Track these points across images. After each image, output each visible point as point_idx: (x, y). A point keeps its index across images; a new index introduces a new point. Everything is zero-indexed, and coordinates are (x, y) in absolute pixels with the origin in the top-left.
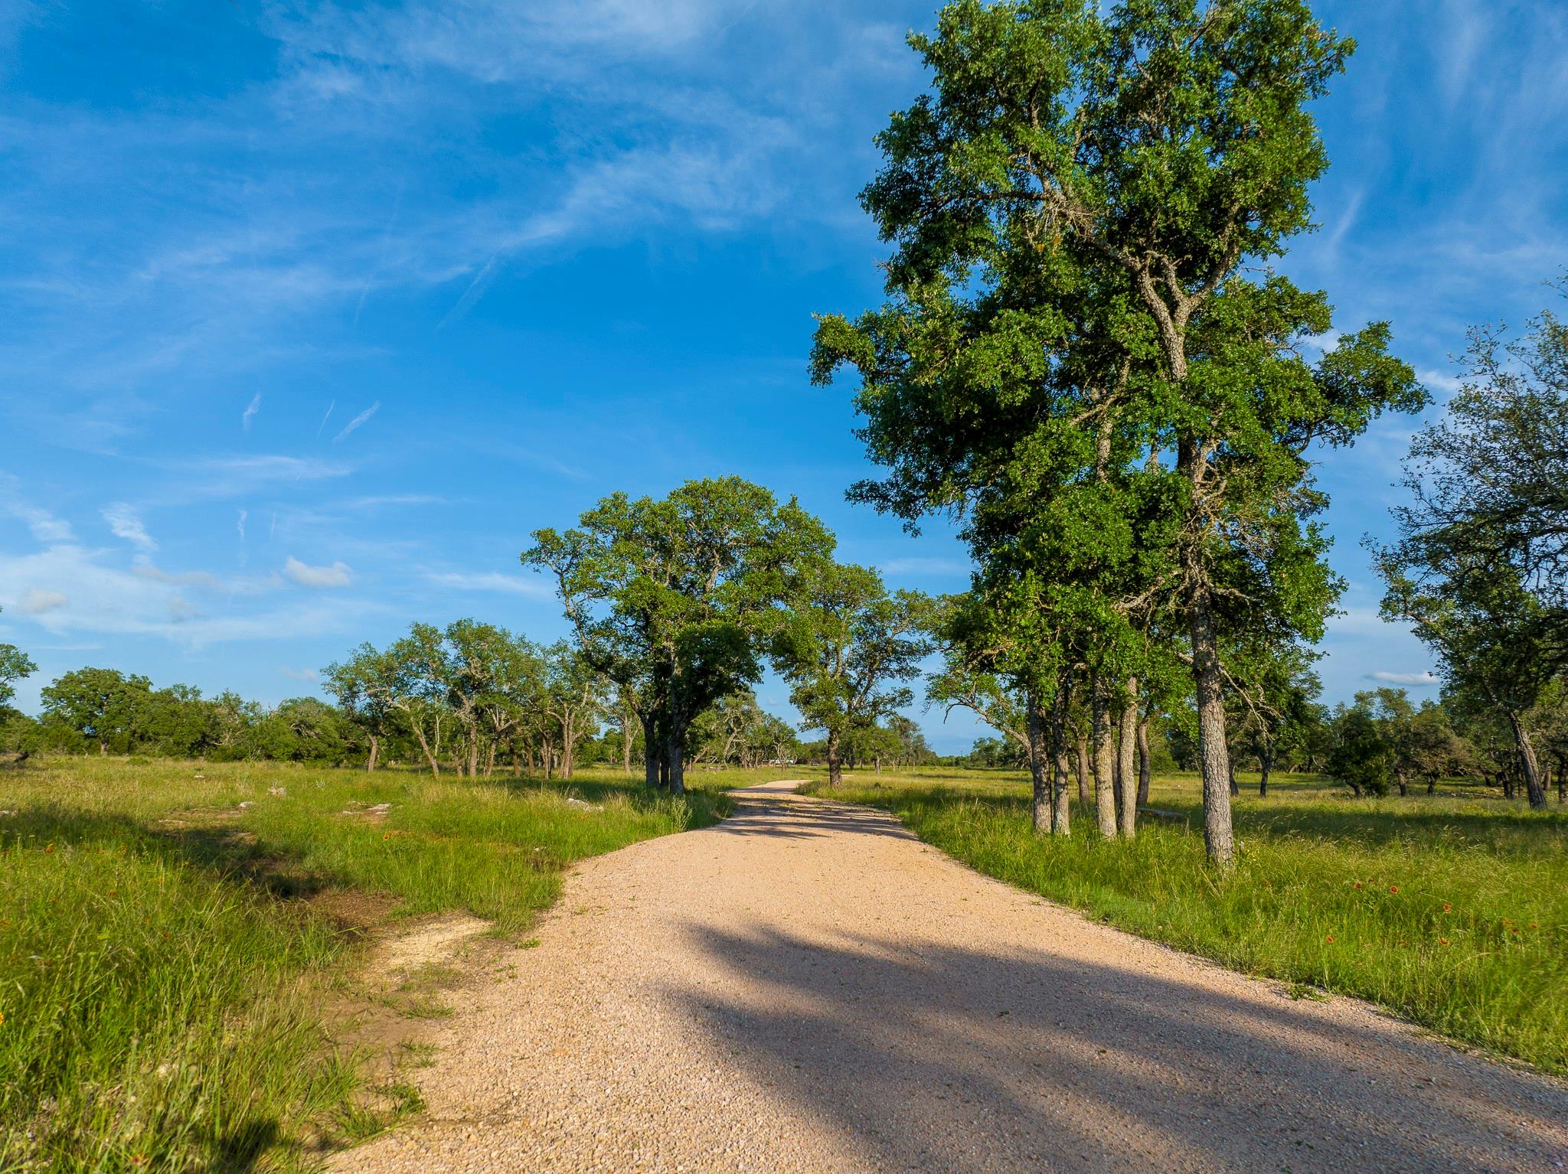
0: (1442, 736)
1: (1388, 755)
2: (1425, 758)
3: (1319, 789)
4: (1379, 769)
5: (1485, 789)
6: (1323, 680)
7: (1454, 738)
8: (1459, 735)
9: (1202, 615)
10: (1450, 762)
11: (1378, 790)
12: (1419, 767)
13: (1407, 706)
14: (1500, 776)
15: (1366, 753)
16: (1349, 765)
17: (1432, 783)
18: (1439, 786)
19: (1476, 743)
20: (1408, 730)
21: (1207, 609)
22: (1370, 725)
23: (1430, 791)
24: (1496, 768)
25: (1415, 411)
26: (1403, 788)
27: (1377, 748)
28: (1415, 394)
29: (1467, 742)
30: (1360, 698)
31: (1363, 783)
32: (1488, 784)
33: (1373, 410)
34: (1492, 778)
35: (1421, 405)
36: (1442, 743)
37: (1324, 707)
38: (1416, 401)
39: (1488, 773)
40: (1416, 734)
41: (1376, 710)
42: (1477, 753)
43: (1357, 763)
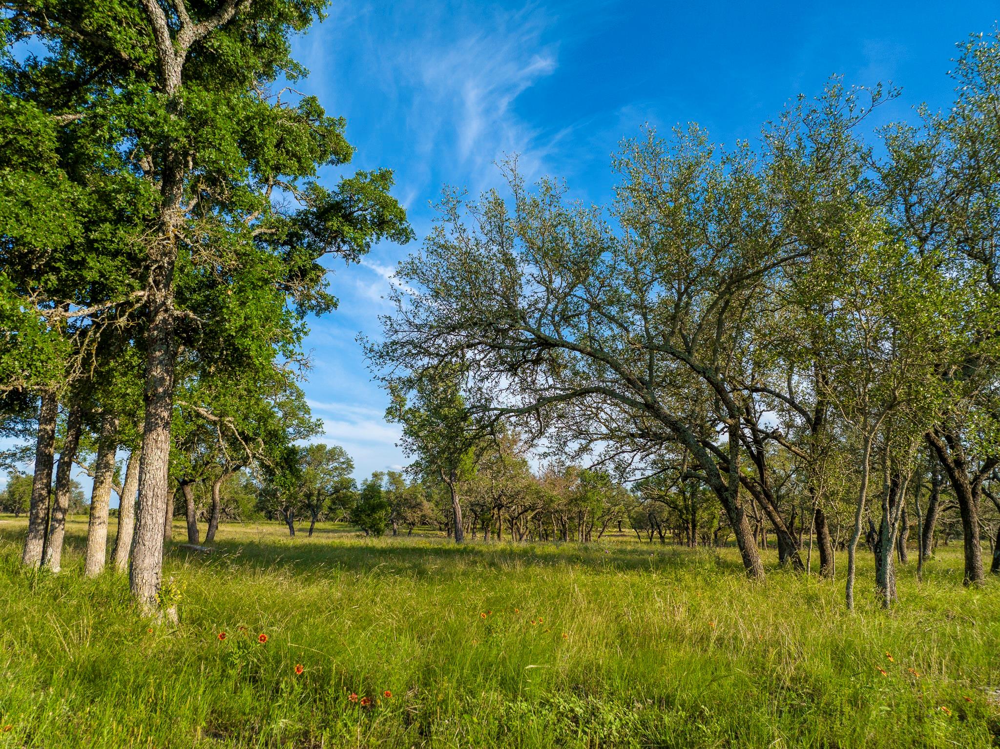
0: (418, 501)
1: (386, 511)
2: (409, 514)
3: (349, 532)
4: (380, 519)
5: (438, 533)
6: (355, 463)
7: (425, 502)
8: (429, 501)
9: (161, 339)
10: (422, 516)
11: (378, 532)
12: (405, 519)
13: (402, 482)
14: (447, 524)
15: (374, 509)
16: (363, 516)
17: (411, 529)
18: (415, 530)
19: (436, 506)
20: (401, 497)
21: (167, 334)
22: (379, 492)
23: (410, 533)
24: (445, 520)
25: (402, 243)
26: (395, 532)
27: (381, 506)
28: (404, 230)
29: (432, 505)
30: (375, 475)
31: (370, 528)
32: (440, 529)
33: (374, 237)
34: (443, 526)
35: (407, 239)
36: (419, 505)
37: (353, 480)
38: (404, 236)
39: (441, 523)
40: (405, 500)
41: (385, 484)
42: (436, 512)
43: (369, 515)
